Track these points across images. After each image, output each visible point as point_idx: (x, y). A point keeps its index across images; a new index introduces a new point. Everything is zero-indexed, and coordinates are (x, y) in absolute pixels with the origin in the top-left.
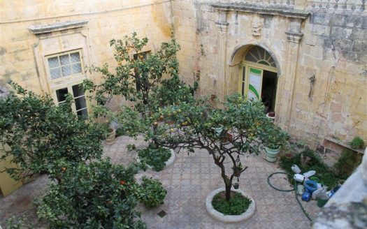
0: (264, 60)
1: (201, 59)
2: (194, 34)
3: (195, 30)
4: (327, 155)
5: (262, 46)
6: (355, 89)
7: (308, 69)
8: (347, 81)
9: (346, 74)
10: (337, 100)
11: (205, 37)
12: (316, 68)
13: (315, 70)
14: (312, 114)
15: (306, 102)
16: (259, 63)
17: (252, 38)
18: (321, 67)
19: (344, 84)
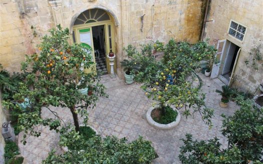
0: (91, 19)
1: (34, 41)
2: (18, 19)
3: (17, 14)
4: (156, 59)
5: (100, 7)
6: (166, 14)
7: (137, 13)
8: (162, 11)
9: (160, 7)
10: (157, 24)
11: (33, 18)
12: (142, 10)
13: (142, 11)
14: (144, 40)
15: (139, 35)
16: (87, 23)
17: (88, 4)
18: (145, 8)
19: (160, 13)
